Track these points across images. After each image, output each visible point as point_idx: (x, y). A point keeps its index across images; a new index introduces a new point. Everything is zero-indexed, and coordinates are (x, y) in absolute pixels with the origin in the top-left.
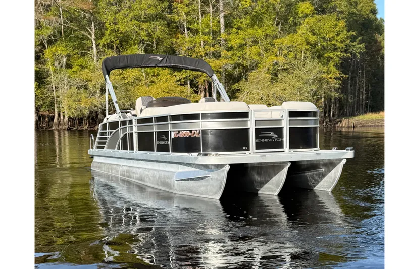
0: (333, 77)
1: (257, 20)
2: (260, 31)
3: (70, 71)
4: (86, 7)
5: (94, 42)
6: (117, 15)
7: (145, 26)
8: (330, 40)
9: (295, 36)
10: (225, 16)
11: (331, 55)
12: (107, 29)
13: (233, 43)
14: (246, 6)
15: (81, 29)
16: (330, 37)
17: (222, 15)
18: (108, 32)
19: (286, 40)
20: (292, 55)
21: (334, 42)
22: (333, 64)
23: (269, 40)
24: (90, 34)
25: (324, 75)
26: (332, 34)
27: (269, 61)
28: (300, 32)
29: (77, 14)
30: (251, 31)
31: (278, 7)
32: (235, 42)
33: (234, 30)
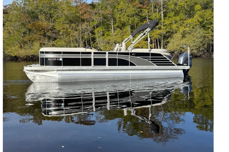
0: (210, 35)
1: (177, 13)
2: (178, 18)
3: (104, 37)
4: (109, 13)
5: (112, 26)
6: (121, 15)
7: (130, 19)
8: (209, 20)
9: (193, 19)
10: (163, 13)
11: (209, 26)
12: (117, 21)
13: (166, 23)
14: (172, 8)
15: (108, 21)
16: (209, 19)
17: (162, 12)
18: (117, 22)
19: (189, 21)
20: (191, 27)
21: (210, 21)
22: (210, 30)
23: (182, 21)
24: (111, 23)
25: (206, 35)
26: (210, 17)
27: (182, 29)
28: (195, 17)
29: (106, 15)
30: (174, 18)
31: (186, 7)
32: (167, 22)
33: (167, 18)
